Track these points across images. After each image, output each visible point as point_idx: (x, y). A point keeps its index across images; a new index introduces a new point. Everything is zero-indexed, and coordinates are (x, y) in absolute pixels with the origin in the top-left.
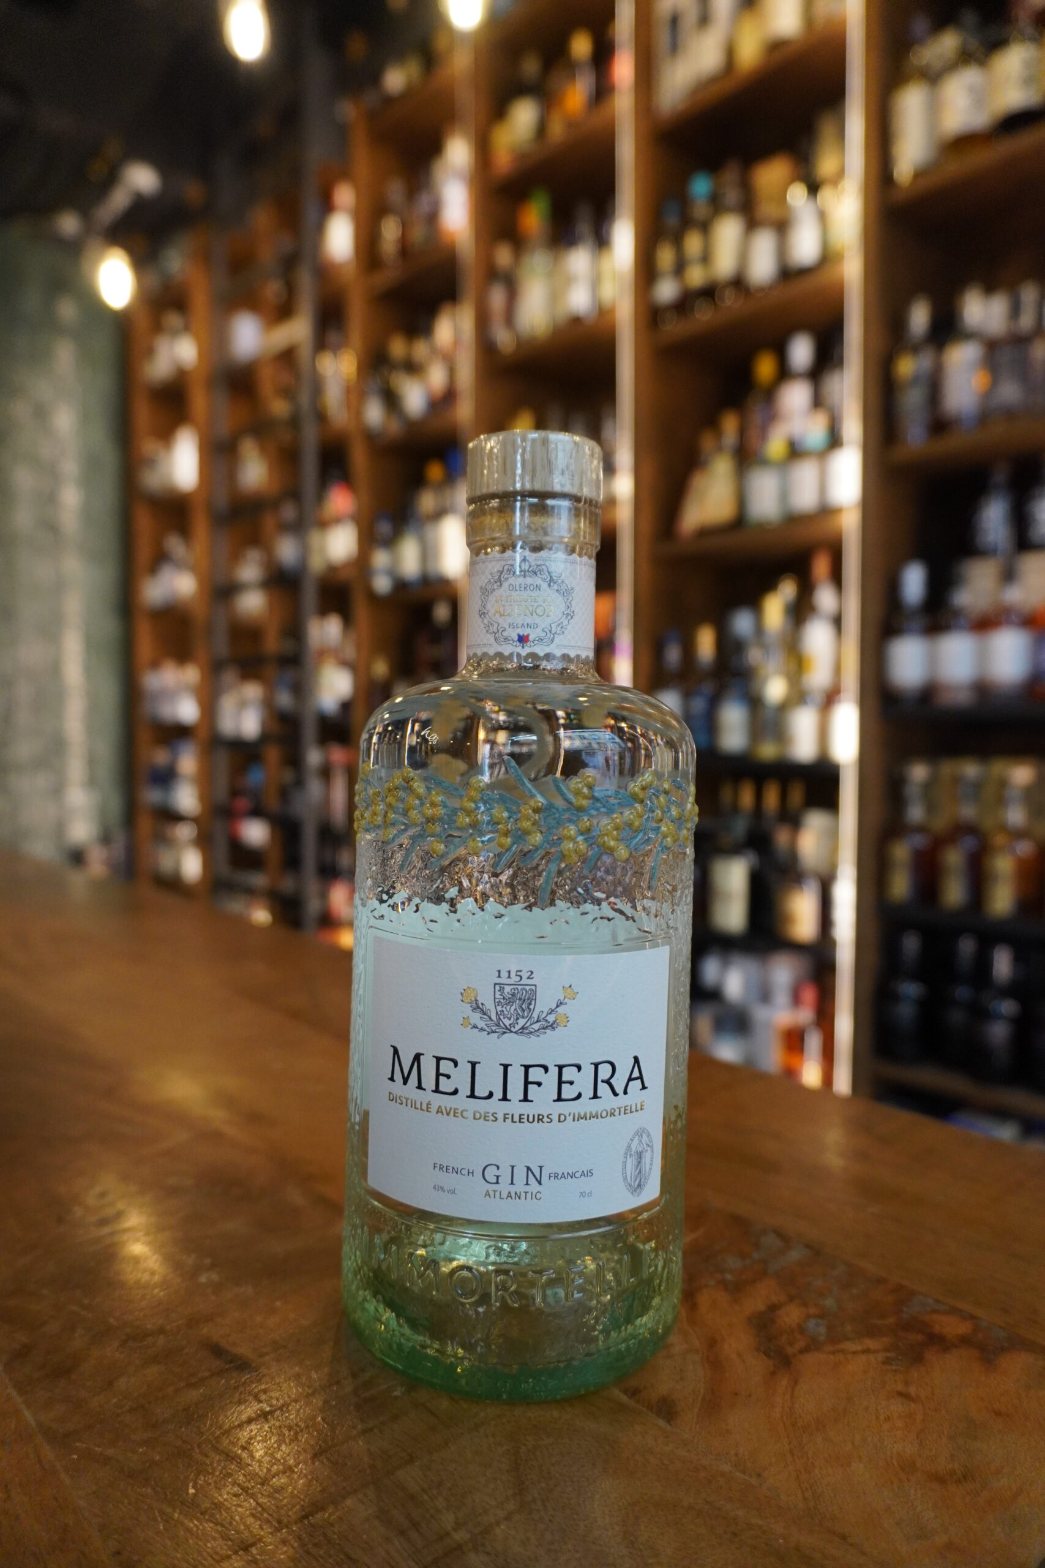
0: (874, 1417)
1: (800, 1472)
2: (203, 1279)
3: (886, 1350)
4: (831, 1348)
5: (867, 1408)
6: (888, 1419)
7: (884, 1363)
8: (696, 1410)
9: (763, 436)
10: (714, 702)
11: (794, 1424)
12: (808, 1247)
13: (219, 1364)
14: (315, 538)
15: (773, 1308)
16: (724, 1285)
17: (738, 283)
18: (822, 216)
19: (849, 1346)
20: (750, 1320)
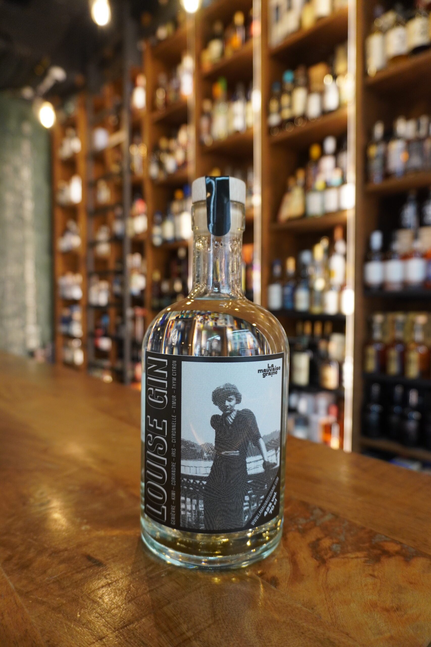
0: (360, 585)
1: (330, 608)
2: (83, 528)
3: (365, 557)
4: (342, 556)
5: (357, 581)
6: (366, 585)
7: (364, 562)
8: (287, 582)
9: (314, 179)
10: (294, 290)
11: (327, 588)
12: (333, 514)
13: (90, 563)
14: (129, 222)
15: (318, 540)
16: (298, 530)
17: (304, 116)
18: (339, 89)
19: (350, 555)
20: (309, 545)
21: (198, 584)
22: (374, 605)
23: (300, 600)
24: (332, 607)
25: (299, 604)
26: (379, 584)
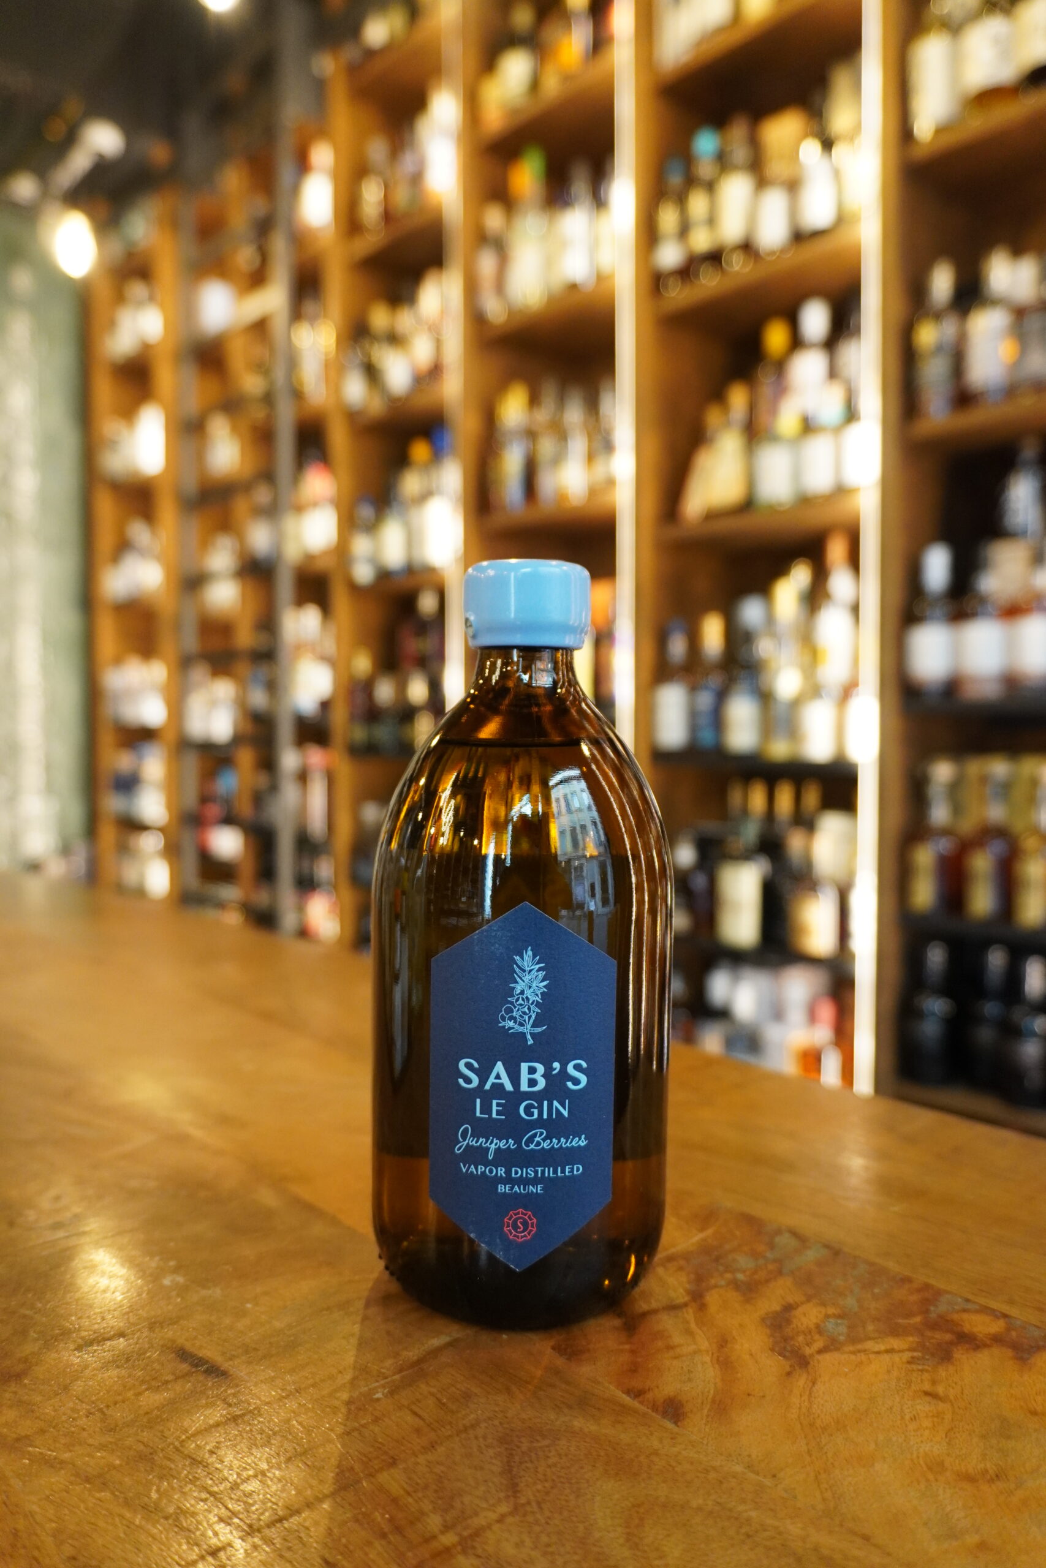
0: (899, 1417)
1: (819, 1473)
2: (167, 1281)
3: (910, 1350)
4: (851, 1348)
5: (891, 1408)
6: (914, 1419)
7: (909, 1362)
8: (705, 1412)
9: (774, 411)
10: (722, 696)
11: (812, 1425)
12: (827, 1246)
13: (185, 1367)
14: (290, 523)
15: (789, 1308)
16: (736, 1285)
17: (747, 247)
18: (837, 174)
19: (869, 1345)
20: (763, 1320)
21: (472, 1416)
22: (936, 1467)
23: (740, 1455)
24: (825, 1472)
25: (739, 1464)
26: (948, 1417)
